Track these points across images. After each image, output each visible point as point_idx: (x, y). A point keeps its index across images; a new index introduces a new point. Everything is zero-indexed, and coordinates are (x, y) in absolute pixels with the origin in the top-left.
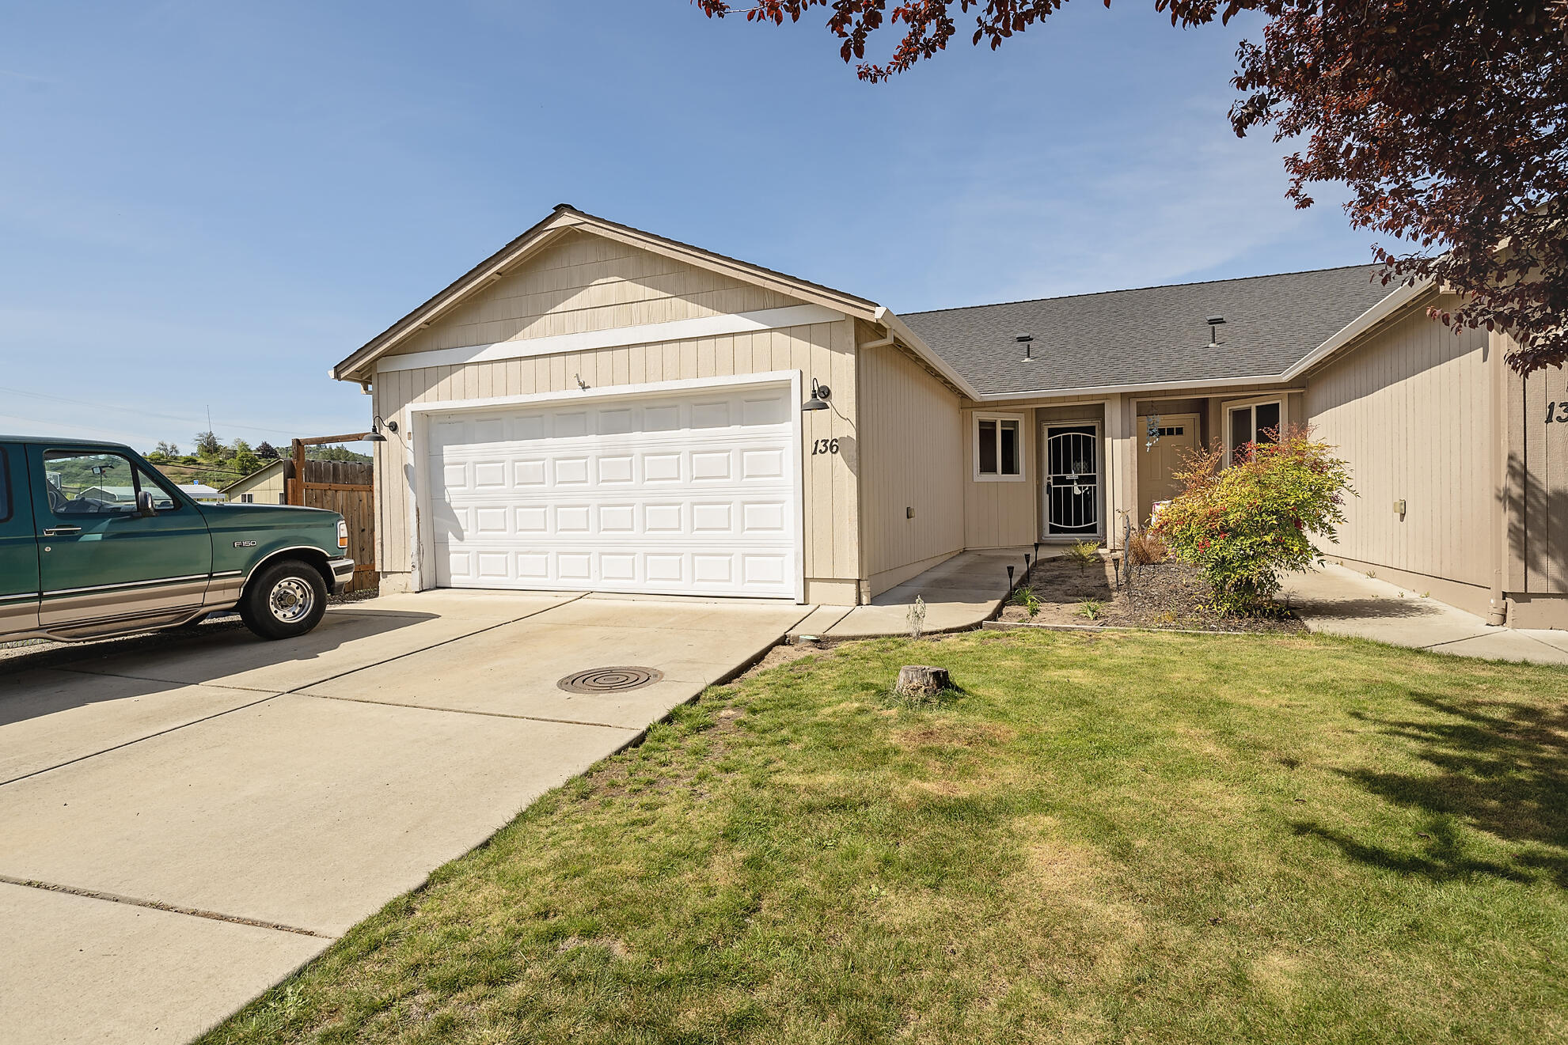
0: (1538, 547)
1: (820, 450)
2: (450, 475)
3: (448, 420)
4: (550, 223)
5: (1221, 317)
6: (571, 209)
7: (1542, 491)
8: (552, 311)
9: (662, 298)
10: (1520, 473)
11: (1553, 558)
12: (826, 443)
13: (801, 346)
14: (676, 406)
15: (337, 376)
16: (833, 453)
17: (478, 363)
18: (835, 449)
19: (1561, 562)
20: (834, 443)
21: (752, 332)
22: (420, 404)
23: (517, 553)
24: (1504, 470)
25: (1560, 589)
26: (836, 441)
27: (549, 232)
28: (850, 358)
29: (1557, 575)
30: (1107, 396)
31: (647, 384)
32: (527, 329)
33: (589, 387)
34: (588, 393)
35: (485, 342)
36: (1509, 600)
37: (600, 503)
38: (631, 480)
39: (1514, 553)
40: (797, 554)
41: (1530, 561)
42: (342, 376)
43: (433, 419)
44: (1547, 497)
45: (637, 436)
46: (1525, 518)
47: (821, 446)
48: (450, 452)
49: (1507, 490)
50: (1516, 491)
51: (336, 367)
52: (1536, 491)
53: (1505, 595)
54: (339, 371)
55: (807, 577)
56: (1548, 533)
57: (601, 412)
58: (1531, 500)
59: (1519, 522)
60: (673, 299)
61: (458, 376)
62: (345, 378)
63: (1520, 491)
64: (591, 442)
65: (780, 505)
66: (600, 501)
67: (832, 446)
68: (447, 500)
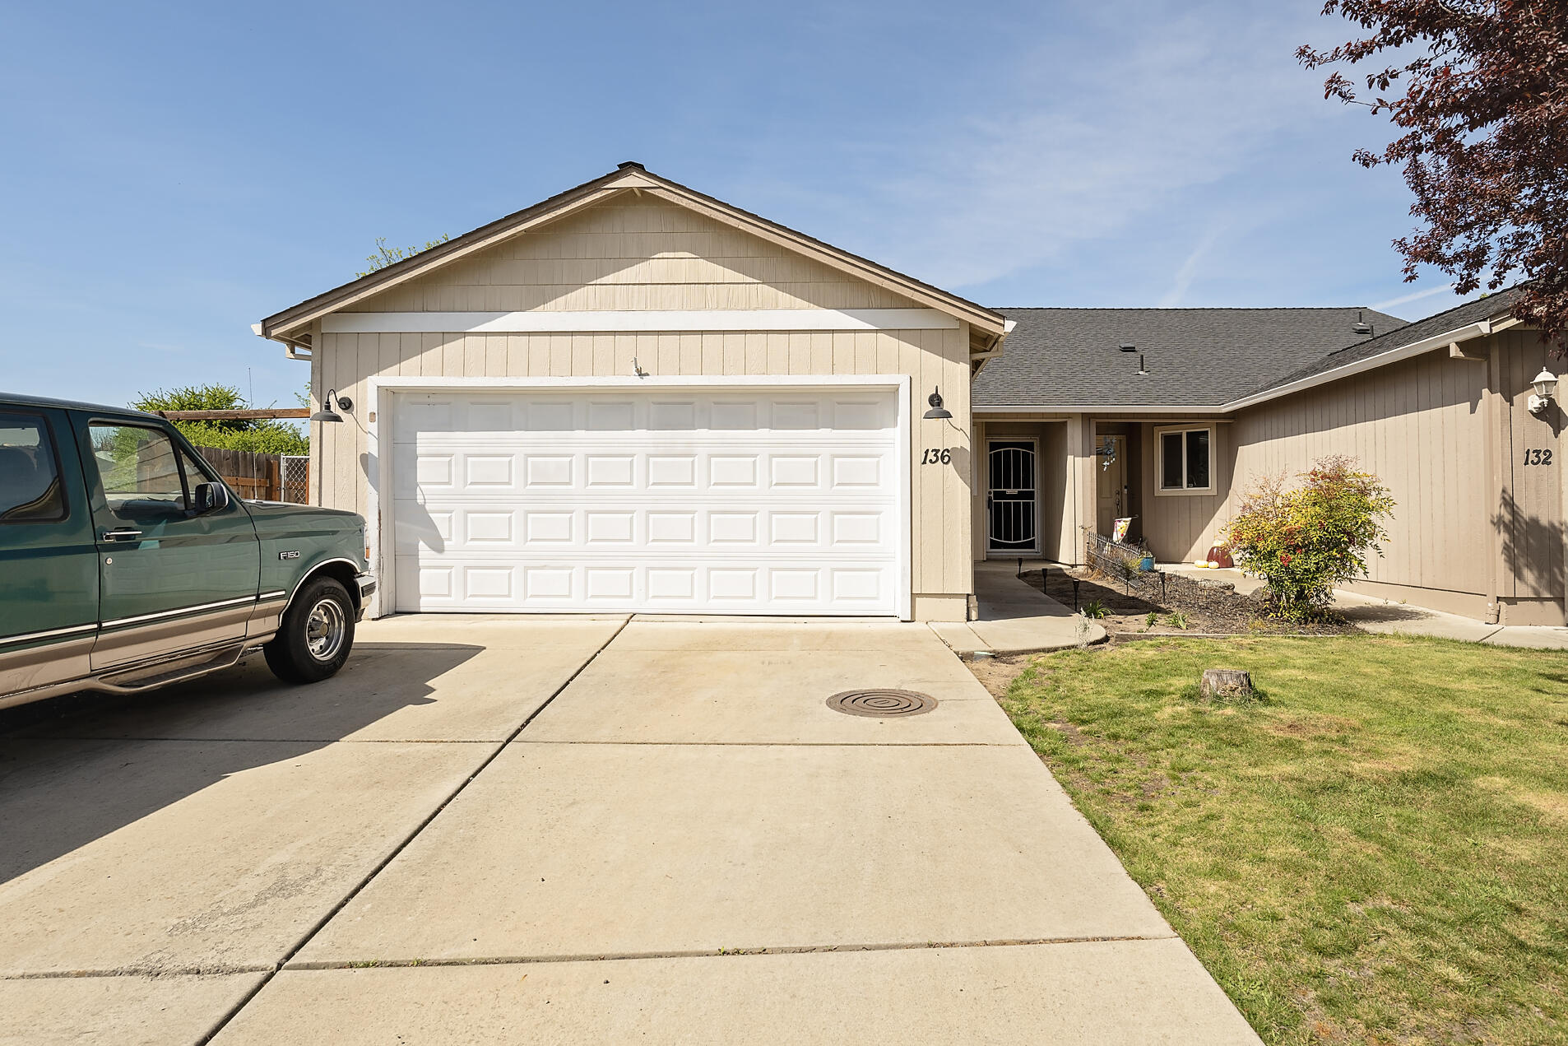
0: (1521, 561)
1: (931, 461)
2: (425, 470)
3: (428, 400)
4: (612, 181)
5: (1133, 346)
6: (640, 168)
7: (1523, 518)
8: (598, 281)
9: (746, 283)
10: (1509, 503)
11: (1531, 570)
12: (937, 453)
13: (910, 351)
14: (753, 403)
15: (266, 332)
16: (944, 463)
17: (486, 334)
18: (946, 459)
19: (1536, 573)
20: (946, 453)
21: (855, 331)
22: (389, 378)
23: (527, 568)
24: (1498, 501)
25: (1536, 594)
26: (948, 451)
27: (610, 191)
28: (964, 368)
29: (1534, 584)
30: (1070, 416)
31: (724, 377)
32: (561, 300)
33: (647, 375)
34: (646, 381)
35: (498, 309)
36: (1503, 604)
37: (648, 509)
38: (692, 484)
39: (1507, 565)
40: (904, 568)
41: (1518, 574)
42: (274, 332)
43: (402, 398)
44: (1527, 523)
45: (703, 433)
46: (1513, 539)
47: (931, 456)
48: (426, 441)
49: (1500, 518)
50: (1507, 517)
51: (264, 321)
52: (1519, 517)
53: (1499, 599)
54: (268, 325)
55: (914, 592)
56: (1527, 551)
57: (654, 403)
58: (1517, 524)
59: (1510, 542)
60: (760, 285)
61: (453, 348)
62: (277, 337)
63: (1510, 517)
64: (641, 438)
65: (876, 517)
66: (650, 507)
67: (943, 456)
68: (420, 501)
